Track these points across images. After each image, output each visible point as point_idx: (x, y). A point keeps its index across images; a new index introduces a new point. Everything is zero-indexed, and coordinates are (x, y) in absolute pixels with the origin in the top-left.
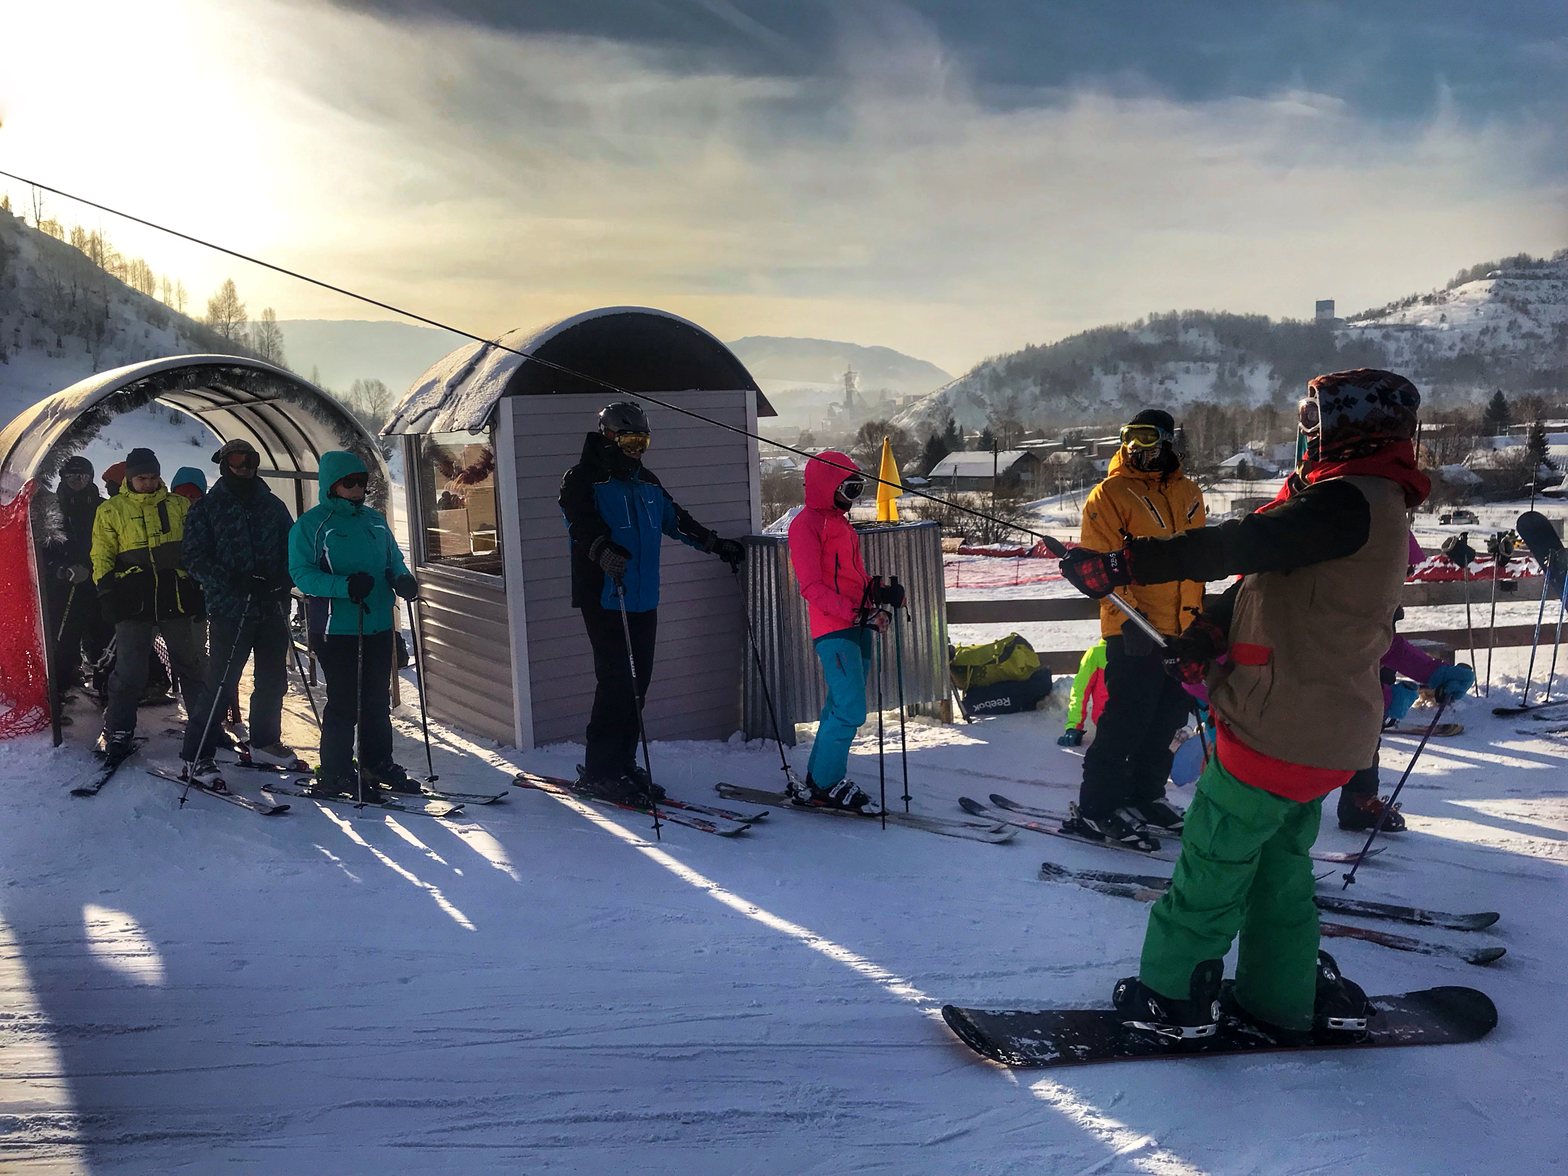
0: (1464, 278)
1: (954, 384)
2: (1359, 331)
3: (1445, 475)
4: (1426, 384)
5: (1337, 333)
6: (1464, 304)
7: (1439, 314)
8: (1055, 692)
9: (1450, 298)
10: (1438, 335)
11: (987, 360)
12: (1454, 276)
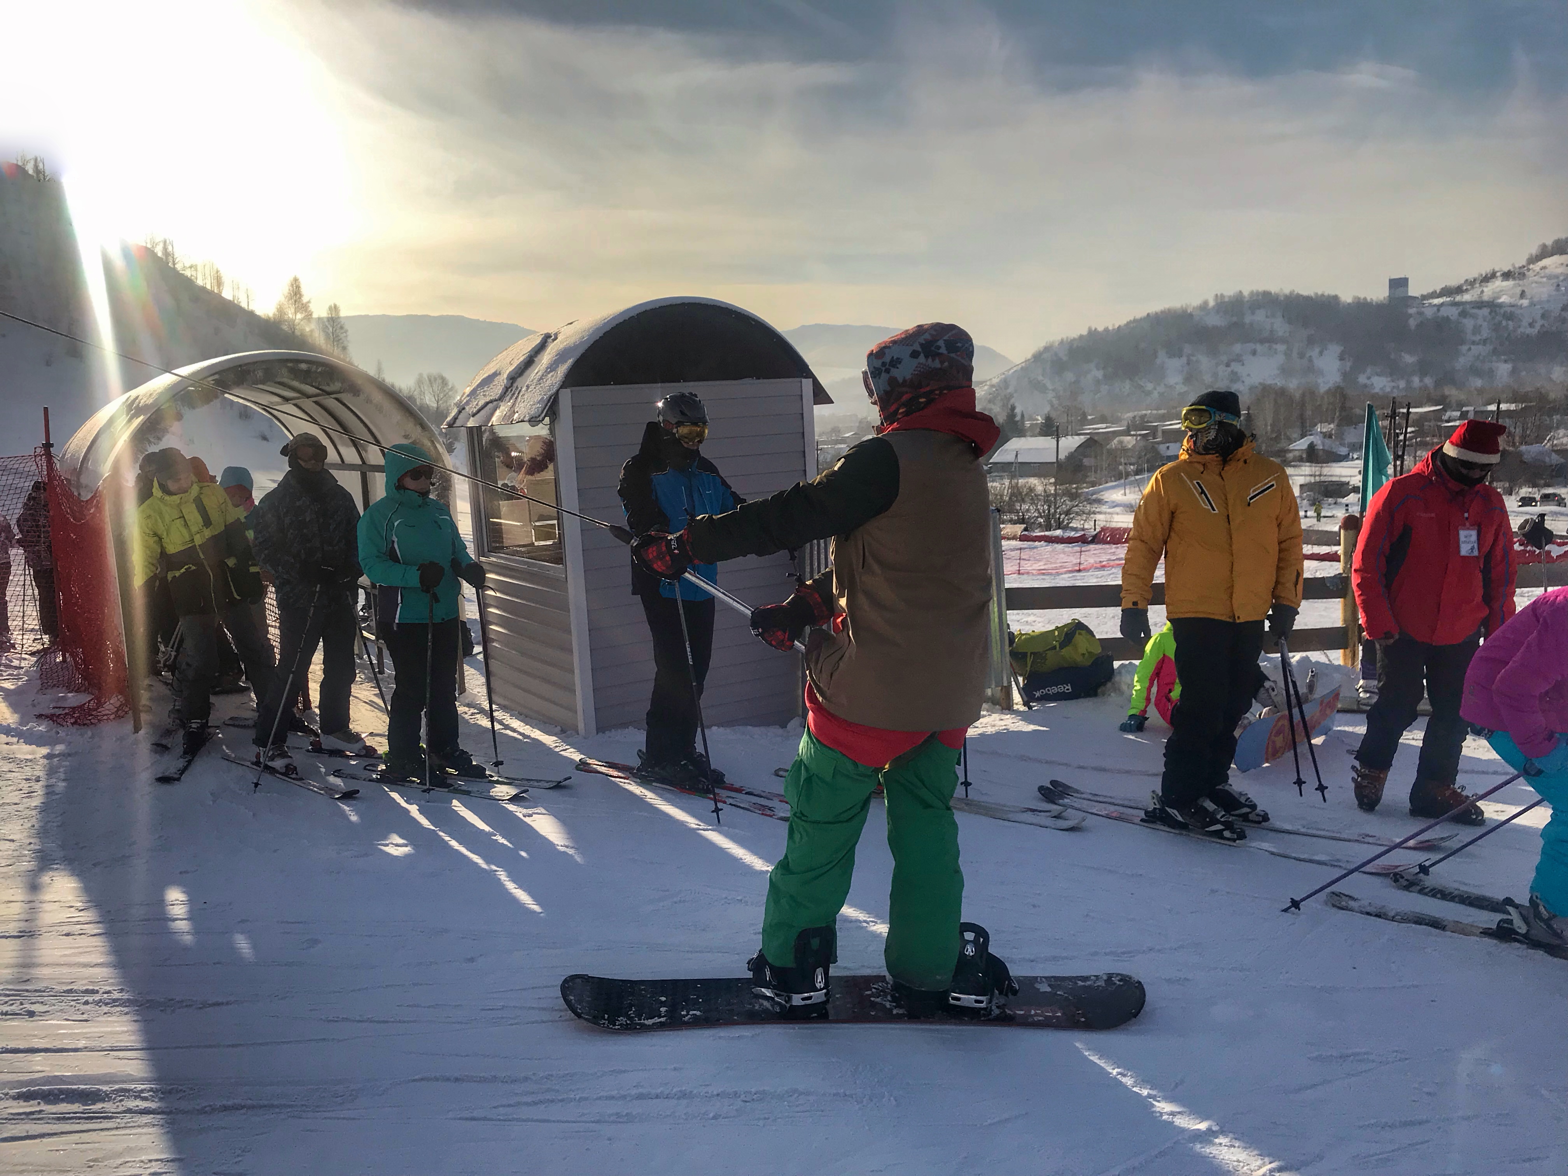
0: (1545, 253)
1: (1015, 369)
2: (1435, 309)
3: (1525, 456)
4: (1506, 361)
5: (1412, 311)
6: (1545, 280)
7: (1518, 291)
8: (1117, 678)
9: (1531, 273)
10: (1519, 312)
11: (1048, 345)
12: (1534, 250)
